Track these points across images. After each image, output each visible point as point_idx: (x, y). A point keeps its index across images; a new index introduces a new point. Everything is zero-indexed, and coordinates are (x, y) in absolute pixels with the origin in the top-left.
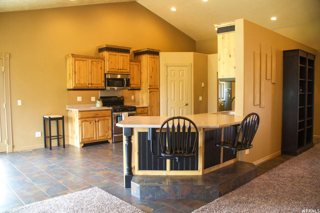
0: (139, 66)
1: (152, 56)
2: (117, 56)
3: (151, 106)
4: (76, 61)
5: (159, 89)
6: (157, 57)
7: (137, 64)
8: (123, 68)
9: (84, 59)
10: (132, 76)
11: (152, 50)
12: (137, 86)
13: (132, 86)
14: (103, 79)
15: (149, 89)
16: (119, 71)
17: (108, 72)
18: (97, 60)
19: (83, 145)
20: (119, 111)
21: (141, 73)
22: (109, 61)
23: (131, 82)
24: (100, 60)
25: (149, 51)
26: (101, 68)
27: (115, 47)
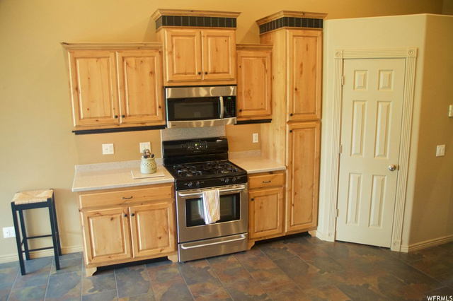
0: (267, 60)
1: (300, 32)
2: (196, 39)
3: (292, 166)
4: (78, 61)
5: (319, 121)
6: (317, 33)
7: (261, 54)
8: (214, 68)
9: (100, 54)
10: (244, 88)
11: (300, 16)
12: (261, 112)
13: (243, 113)
14: (159, 102)
15: (290, 122)
16: (204, 77)
17: (170, 81)
18: (138, 53)
19: (95, 270)
20: (194, 187)
21: (272, 78)
22: (171, 53)
23: (243, 103)
24: (147, 52)
25: (292, 19)
26: (152, 73)
27: (190, 14)
